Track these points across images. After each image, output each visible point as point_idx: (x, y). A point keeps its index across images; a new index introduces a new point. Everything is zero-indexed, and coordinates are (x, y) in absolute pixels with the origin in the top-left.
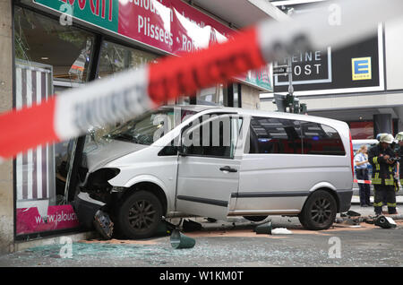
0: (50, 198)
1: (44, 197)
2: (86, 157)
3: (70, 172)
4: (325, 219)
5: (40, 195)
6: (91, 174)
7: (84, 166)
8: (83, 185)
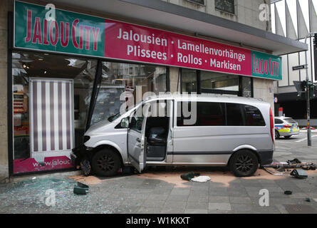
4: (248, 169)
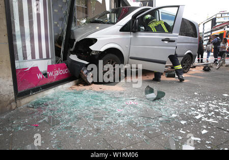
0: (51, 58)
1: (48, 58)
2: (73, 32)
3: (63, 42)
5: (44, 56)
6: (77, 42)
7: (72, 38)
8: (72, 50)
